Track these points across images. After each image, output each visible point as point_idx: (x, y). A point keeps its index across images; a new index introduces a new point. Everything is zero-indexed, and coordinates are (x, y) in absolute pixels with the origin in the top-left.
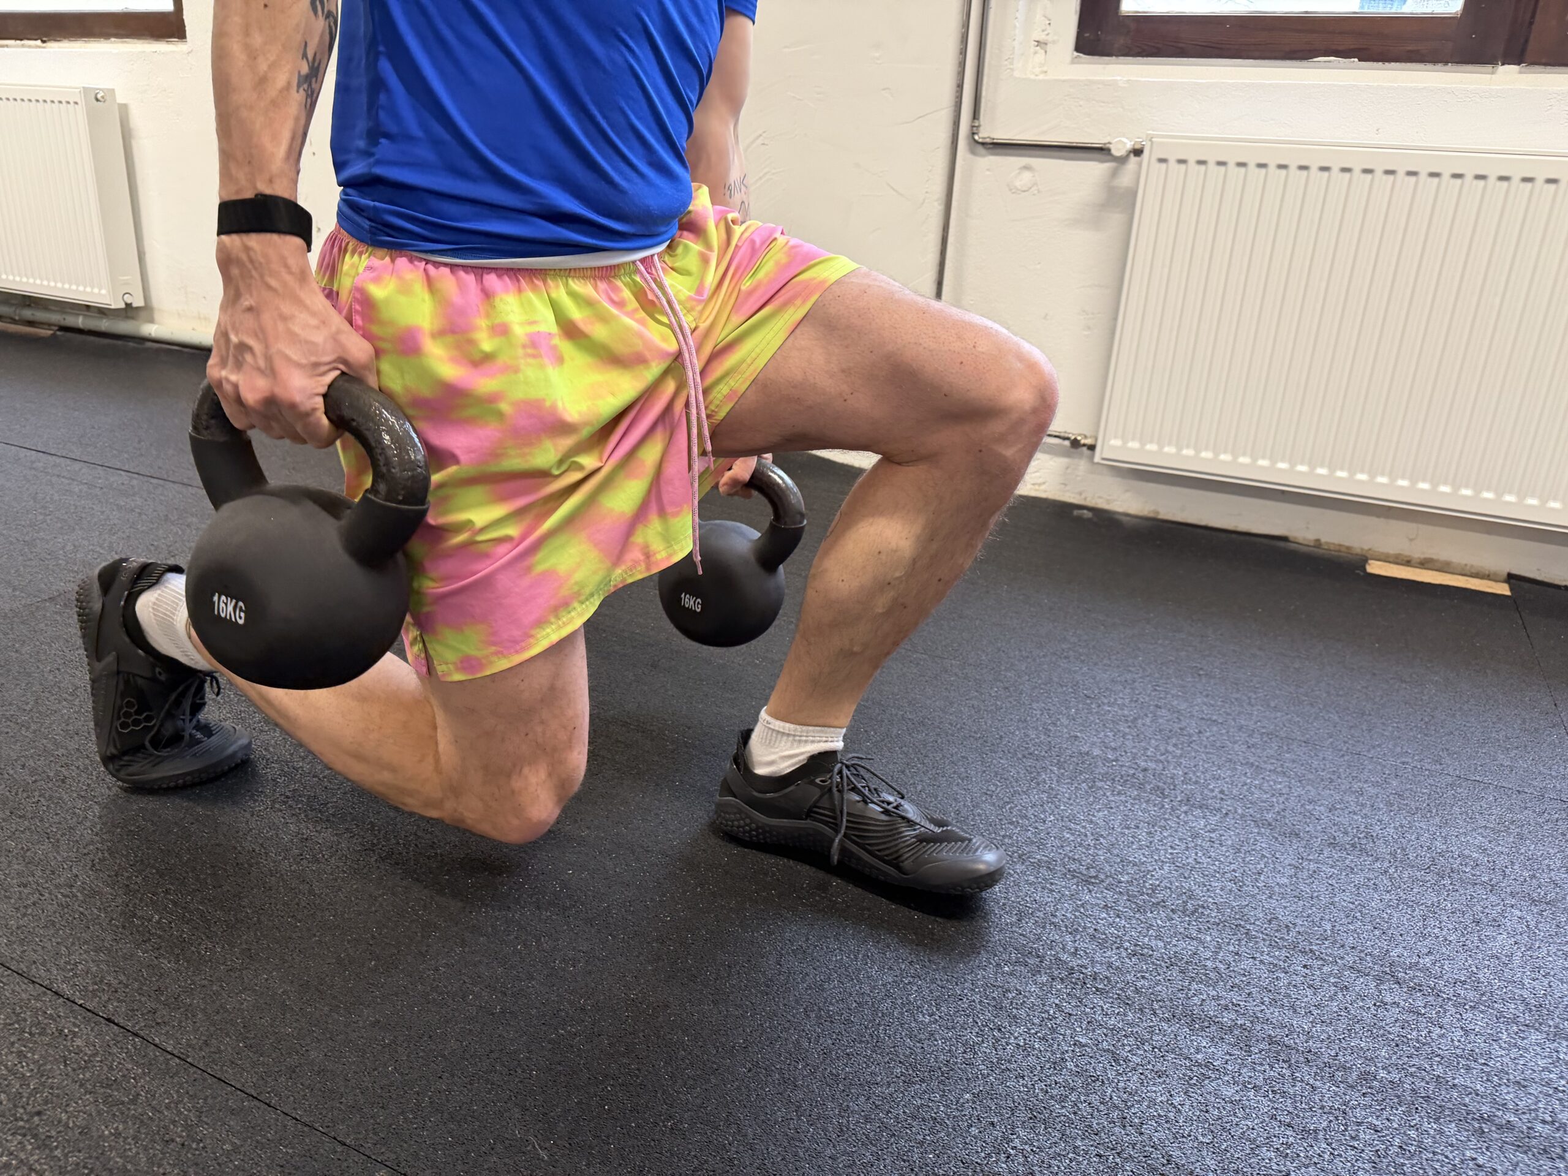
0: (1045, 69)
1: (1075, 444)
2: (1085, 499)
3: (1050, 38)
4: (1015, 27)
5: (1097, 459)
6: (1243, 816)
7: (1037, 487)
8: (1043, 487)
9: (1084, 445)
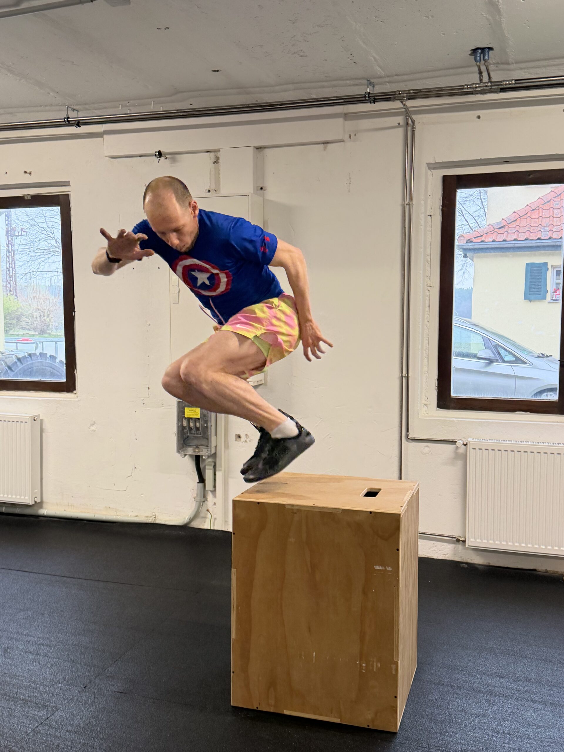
0: (428, 412)
1: (458, 540)
2: (463, 559)
3: (428, 403)
4: (418, 403)
5: (467, 546)
6: (536, 659)
7: (445, 556)
8: (447, 556)
9: (461, 540)
